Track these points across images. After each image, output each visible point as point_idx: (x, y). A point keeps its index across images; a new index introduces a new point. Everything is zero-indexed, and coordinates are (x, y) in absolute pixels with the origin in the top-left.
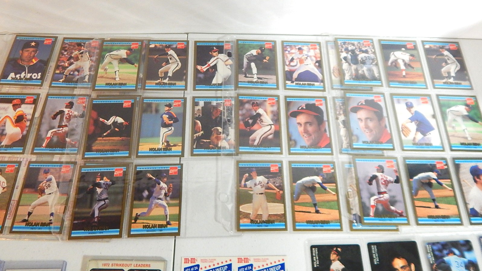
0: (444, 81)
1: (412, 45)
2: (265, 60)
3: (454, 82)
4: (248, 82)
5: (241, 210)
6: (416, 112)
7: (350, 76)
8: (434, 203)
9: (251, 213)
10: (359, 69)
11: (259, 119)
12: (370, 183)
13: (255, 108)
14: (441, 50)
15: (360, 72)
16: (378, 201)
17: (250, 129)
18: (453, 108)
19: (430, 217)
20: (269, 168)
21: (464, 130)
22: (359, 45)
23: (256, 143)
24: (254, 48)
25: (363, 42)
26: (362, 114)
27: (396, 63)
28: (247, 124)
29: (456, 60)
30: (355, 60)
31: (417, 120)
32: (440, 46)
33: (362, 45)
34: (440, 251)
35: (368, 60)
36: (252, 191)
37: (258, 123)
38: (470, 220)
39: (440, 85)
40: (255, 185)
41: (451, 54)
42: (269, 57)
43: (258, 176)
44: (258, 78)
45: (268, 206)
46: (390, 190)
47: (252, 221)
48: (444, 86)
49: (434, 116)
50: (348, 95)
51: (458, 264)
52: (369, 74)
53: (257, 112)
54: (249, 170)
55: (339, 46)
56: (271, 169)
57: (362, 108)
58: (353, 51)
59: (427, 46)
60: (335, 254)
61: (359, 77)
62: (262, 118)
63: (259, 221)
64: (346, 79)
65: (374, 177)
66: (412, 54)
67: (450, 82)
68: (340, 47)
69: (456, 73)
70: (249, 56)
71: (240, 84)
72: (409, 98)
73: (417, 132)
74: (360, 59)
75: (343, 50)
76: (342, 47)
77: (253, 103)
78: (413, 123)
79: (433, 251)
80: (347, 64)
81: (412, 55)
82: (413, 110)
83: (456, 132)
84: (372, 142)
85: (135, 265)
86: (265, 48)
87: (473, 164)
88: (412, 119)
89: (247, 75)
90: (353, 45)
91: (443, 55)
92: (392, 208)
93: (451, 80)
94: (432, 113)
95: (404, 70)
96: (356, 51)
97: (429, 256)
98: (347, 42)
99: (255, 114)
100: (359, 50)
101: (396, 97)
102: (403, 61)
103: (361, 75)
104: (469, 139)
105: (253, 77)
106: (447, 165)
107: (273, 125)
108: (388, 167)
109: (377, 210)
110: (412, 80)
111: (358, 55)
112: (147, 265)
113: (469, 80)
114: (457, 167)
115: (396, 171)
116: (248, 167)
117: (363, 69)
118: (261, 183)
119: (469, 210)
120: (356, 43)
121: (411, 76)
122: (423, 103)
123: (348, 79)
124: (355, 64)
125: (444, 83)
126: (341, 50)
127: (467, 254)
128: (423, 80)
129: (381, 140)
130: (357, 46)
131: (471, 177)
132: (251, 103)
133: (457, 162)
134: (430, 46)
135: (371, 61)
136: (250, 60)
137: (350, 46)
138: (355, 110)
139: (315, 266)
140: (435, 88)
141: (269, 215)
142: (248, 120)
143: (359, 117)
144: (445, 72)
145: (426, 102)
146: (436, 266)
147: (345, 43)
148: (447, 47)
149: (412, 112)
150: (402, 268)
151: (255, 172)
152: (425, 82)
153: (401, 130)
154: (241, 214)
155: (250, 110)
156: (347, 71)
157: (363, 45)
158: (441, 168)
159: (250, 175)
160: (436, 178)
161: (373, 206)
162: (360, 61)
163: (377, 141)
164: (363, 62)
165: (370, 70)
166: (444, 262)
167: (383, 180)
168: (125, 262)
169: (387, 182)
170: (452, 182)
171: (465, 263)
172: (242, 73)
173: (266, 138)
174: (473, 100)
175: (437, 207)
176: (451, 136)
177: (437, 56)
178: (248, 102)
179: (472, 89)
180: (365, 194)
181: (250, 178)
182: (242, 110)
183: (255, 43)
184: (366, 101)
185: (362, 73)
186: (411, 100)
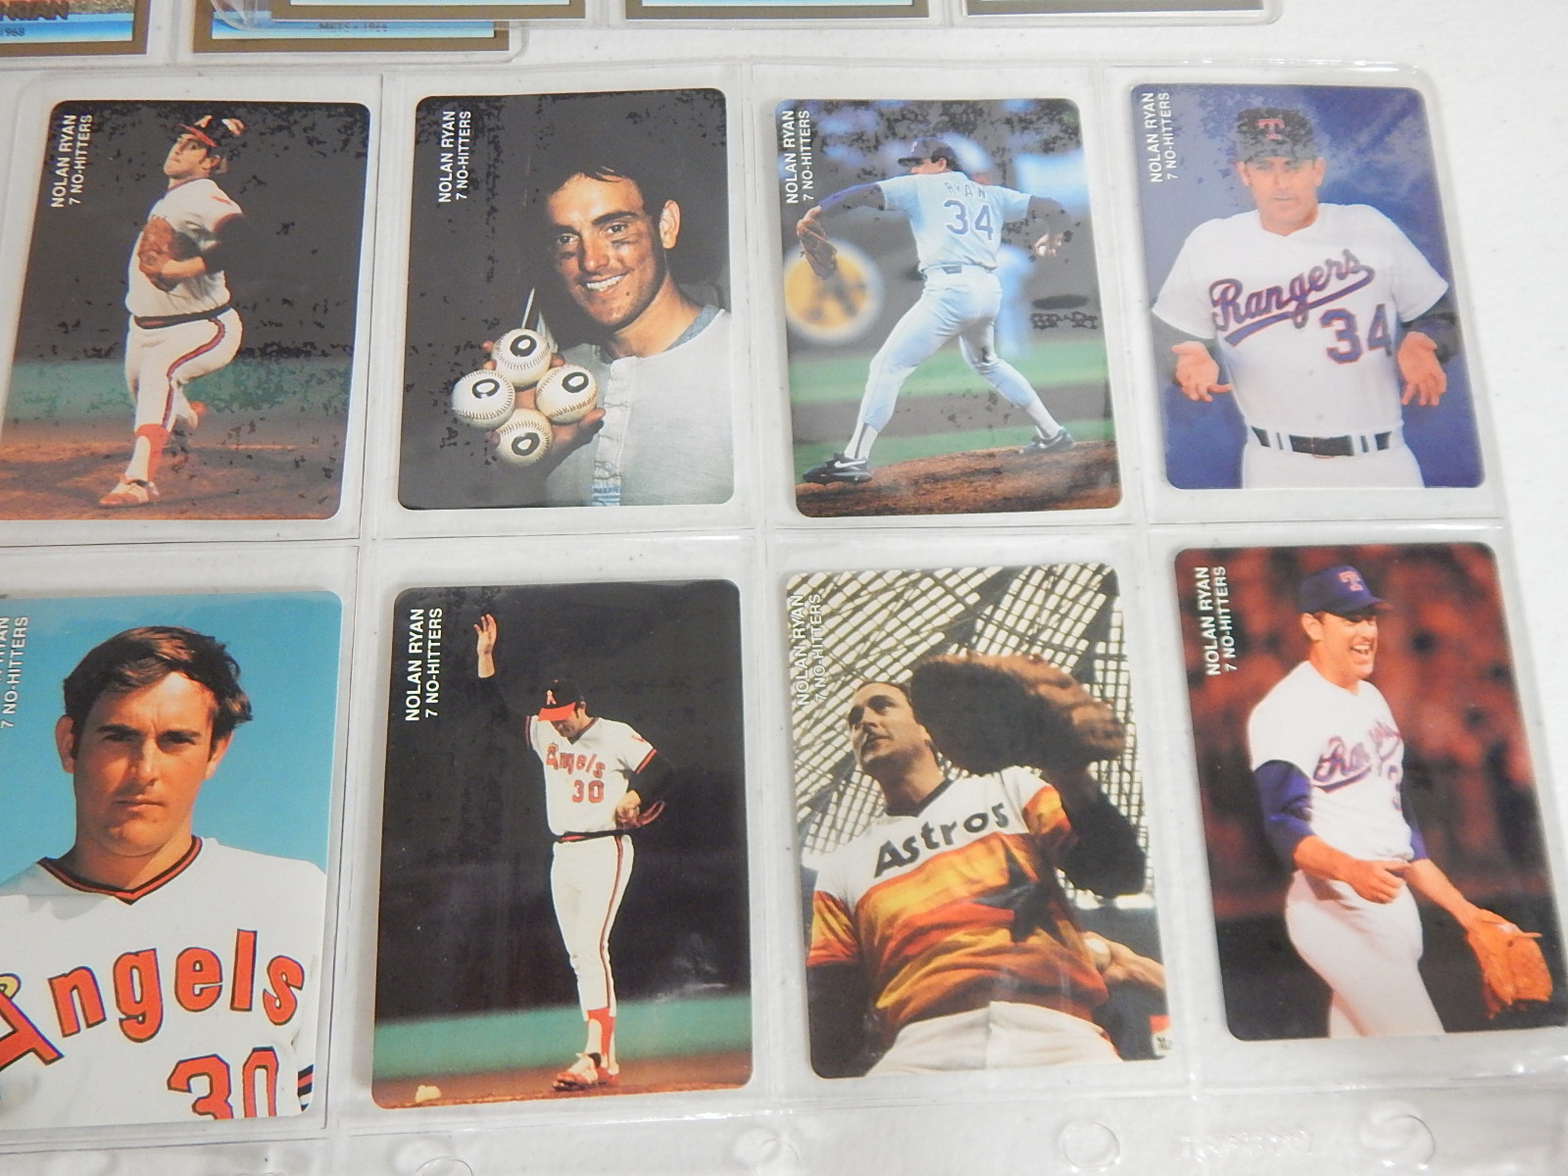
34: (866, 143)
51: (961, 216)
60: (200, 144)
79: (818, 141)
97: (788, 163)
146: (815, 216)
150: (601, 222)
166: (877, 200)
171: (1006, 210)
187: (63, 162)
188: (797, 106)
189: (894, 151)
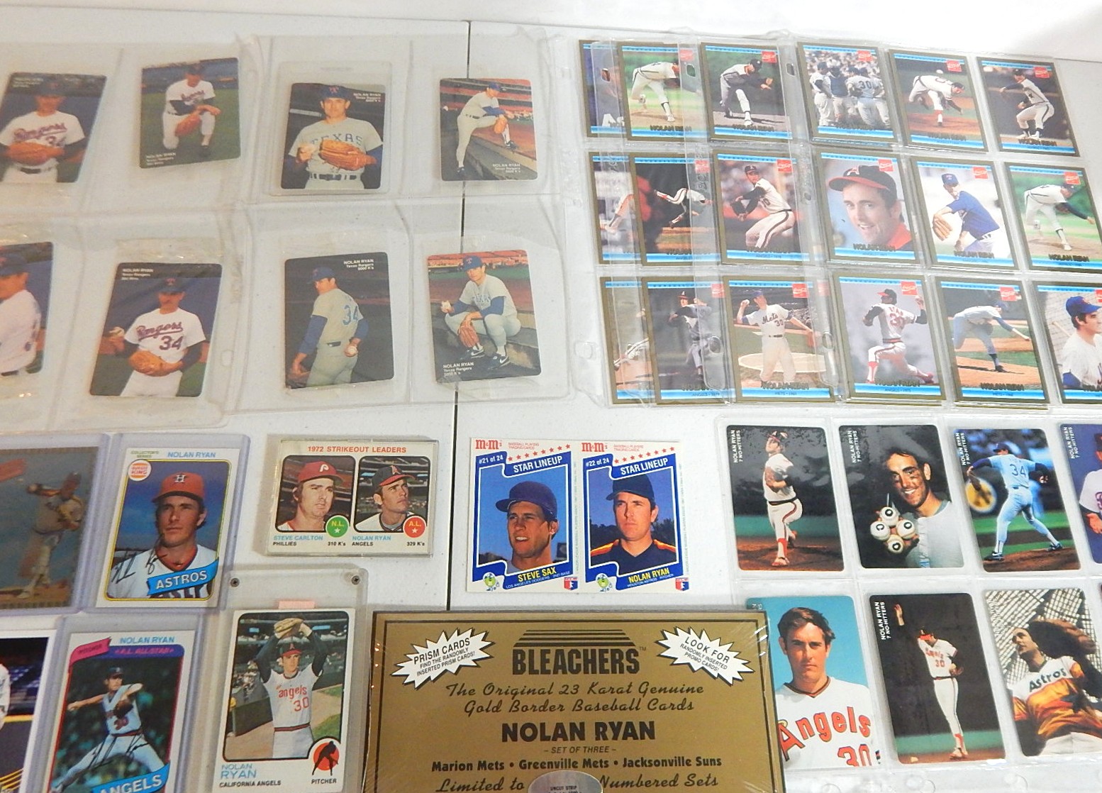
0: (1021, 137)
1: (958, 65)
2: (764, 86)
3: (1040, 140)
4: (734, 127)
5: (740, 364)
6: (962, 193)
7: (828, 118)
8: (993, 362)
9: (762, 370)
10: (848, 106)
11: (762, 199)
12: (868, 321)
13: (751, 177)
14: (1016, 77)
15: (850, 111)
16: (883, 355)
17: (745, 217)
18: (1037, 190)
19: (984, 386)
20: (790, 290)
21: (1057, 231)
22: (848, 59)
23: (759, 244)
24: (739, 61)
25: (856, 53)
26: (853, 193)
27: (924, 99)
28: (738, 208)
29: (1047, 97)
30: (839, 87)
31: (965, 210)
32: (1014, 70)
33: (854, 59)
34: (983, 444)
35: (867, 88)
36: (759, 331)
37: (760, 206)
38: (1063, 395)
39: (1013, 145)
40: (765, 320)
41: (1036, 85)
42: (771, 80)
43: (769, 304)
44: (752, 119)
45: (794, 358)
46: (907, 336)
47: (764, 384)
48: (1020, 146)
49: (999, 203)
50: (824, 156)
51: (1015, 470)
52: (869, 117)
53: (757, 185)
54: (751, 294)
55: (805, 58)
56: (794, 293)
57: (853, 182)
58: (835, 71)
59: (988, 69)
60: (775, 441)
61: (846, 121)
62: (767, 196)
63: (777, 385)
64: (820, 124)
65: (877, 311)
66: (957, 81)
67: (1032, 140)
68: (809, 61)
69: (1045, 124)
70: (730, 76)
71: (718, 130)
72: (949, 166)
73: (965, 232)
74: (850, 86)
75: (815, 67)
76: (814, 61)
77: (747, 169)
78: (957, 213)
79: (968, 444)
80: (823, 94)
81: (956, 84)
82: (957, 190)
83: (1041, 233)
84: (873, 247)
85: (375, 450)
86: (761, 62)
87: (1074, 294)
88: (954, 208)
89: (731, 114)
90: (837, 58)
91: (1020, 87)
92: (912, 368)
93: (1036, 136)
94: (996, 197)
95: (941, 112)
96: (841, 69)
97: (960, 451)
98: (824, 51)
99: (753, 189)
100: (847, 69)
101: (923, 165)
102: (940, 94)
103: (852, 117)
104: (1067, 248)
105: (743, 118)
106: (1021, 293)
107: (790, 210)
108: (905, 293)
109: (880, 370)
110: (956, 132)
111: (847, 78)
112: (399, 449)
113: (1072, 138)
114: (1041, 299)
115: (920, 302)
116: (747, 288)
117: (856, 106)
118: (777, 317)
119: (1062, 377)
120: (842, 54)
121: (953, 124)
122: (977, 177)
123: (825, 123)
124: (839, 95)
125: (1021, 141)
126: (811, 66)
127: (1033, 453)
128: (979, 133)
129: (891, 244)
130: (845, 60)
131: (1068, 316)
132: (744, 167)
133: (1041, 289)
134: (994, 69)
135: (873, 91)
136: (733, 85)
137: (828, 59)
138: (839, 185)
139: (736, 461)
140: (1001, 150)
141: (797, 374)
142: (740, 199)
143: (846, 199)
144: (1023, 121)
145: (985, 177)
146: (972, 469)
147: (818, 54)
148: (1030, 73)
149: (955, 193)
150: (905, 470)
151: (763, 297)
152: (983, 138)
153: (932, 225)
154: (742, 372)
155: (743, 181)
156: (824, 109)
157: (857, 59)
158: (1009, 299)
159: (752, 303)
160: (999, 316)
161: (872, 364)
162: (851, 89)
163: (883, 244)
164: (857, 93)
165: (870, 109)
166: (989, 464)
167: (894, 317)
168: (354, 445)
169: (901, 321)
170: (1029, 324)
171: (1029, 468)
172: (719, 109)
173: (779, 234)
174: (1078, 176)
175: (999, 369)
176: (1030, 242)
177: (1008, 88)
178: (737, 165)
179: (1077, 155)
180: (856, 343)
181: (753, 308)
182: (726, 180)
183: (740, 51)
184: (862, 168)
185: (855, 114)
186: (952, 171)
187: (734, 447)
188: (960, 431)
189: (992, 447)
